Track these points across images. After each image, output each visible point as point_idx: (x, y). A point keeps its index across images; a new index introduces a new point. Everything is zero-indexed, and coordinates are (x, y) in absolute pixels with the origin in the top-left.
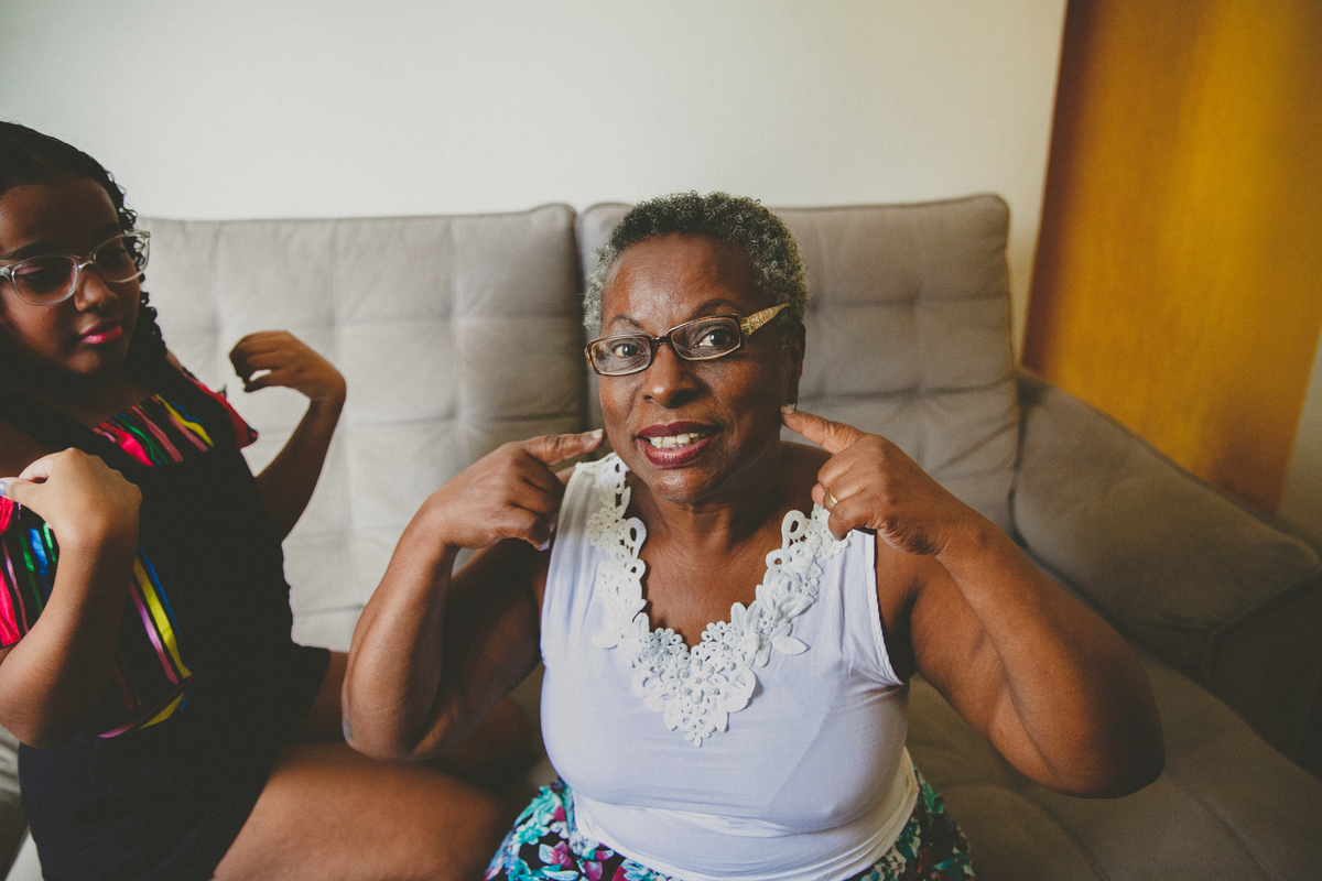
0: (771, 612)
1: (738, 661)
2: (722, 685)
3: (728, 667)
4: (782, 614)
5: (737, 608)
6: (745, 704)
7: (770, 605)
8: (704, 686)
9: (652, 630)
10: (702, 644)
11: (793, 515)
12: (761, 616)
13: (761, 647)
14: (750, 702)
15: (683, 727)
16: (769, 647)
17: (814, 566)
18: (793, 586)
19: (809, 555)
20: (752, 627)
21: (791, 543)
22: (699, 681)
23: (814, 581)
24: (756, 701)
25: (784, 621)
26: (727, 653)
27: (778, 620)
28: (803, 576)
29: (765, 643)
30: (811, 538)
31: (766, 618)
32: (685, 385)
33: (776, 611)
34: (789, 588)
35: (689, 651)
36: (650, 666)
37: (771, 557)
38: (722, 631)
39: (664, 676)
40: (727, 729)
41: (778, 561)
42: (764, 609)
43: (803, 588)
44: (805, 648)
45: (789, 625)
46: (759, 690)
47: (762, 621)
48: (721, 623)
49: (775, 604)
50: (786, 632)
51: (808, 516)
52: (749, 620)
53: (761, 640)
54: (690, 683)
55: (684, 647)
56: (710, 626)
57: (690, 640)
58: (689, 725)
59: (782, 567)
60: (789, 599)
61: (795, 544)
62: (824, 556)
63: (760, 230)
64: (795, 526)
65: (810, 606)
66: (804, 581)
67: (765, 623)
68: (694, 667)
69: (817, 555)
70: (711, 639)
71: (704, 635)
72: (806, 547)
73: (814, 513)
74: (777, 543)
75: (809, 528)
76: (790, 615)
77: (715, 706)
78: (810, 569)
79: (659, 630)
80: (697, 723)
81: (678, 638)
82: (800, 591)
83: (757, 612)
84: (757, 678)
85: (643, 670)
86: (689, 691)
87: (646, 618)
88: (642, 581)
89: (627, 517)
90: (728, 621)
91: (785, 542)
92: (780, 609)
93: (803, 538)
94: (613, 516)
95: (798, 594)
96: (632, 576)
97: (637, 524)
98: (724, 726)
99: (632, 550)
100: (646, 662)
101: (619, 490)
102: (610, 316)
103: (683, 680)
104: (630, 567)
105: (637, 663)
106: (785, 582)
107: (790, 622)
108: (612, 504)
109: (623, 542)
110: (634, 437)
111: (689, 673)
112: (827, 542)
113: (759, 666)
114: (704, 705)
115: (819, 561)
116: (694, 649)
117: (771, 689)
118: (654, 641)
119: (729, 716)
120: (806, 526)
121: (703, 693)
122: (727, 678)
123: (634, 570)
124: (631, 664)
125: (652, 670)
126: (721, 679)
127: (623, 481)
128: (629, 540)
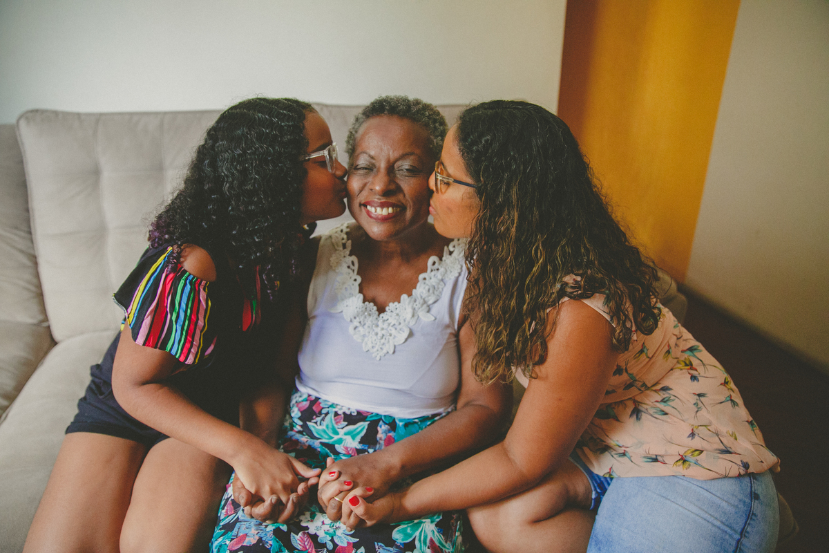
0: (419, 301)
1: (402, 321)
2: (393, 332)
3: (397, 324)
4: (425, 302)
5: (404, 297)
6: (403, 341)
7: (419, 297)
8: (383, 332)
9: (364, 302)
10: (385, 313)
11: (433, 258)
12: (415, 302)
13: (413, 316)
14: (406, 340)
15: (371, 351)
16: (417, 317)
17: (442, 283)
18: (431, 291)
19: (440, 277)
20: (410, 306)
21: (432, 271)
22: (383, 329)
23: (441, 289)
24: (410, 340)
25: (425, 306)
26: (397, 317)
27: (423, 304)
29: (416, 315)
30: (442, 270)
31: (417, 303)
32: (393, 187)
33: (422, 301)
34: (429, 291)
35: (379, 315)
37: (421, 276)
38: (396, 307)
39: (366, 327)
40: (394, 352)
41: (425, 279)
42: (417, 299)
43: (435, 292)
44: (434, 318)
45: (428, 308)
46: (411, 334)
47: (415, 304)
48: (396, 303)
49: (421, 297)
50: (426, 310)
51: (441, 259)
52: (409, 303)
53: (414, 313)
54: (378, 330)
55: (377, 313)
56: (391, 304)
57: (381, 310)
58: (375, 350)
59: (427, 281)
60: (429, 296)
62: (447, 279)
63: (435, 121)
64: (434, 263)
65: (438, 300)
66: (436, 288)
67: (417, 305)
68: (380, 323)
69: (443, 278)
70: (390, 310)
71: (387, 308)
72: (438, 274)
73: (444, 259)
74: (425, 270)
75: (441, 265)
76: (429, 303)
77: (389, 342)
78: (439, 284)
79: (367, 303)
80: (379, 349)
81: (375, 308)
82: (434, 293)
83: (413, 300)
84: (410, 329)
85: (356, 323)
86: (377, 334)
87: (361, 296)
88: (360, 285)
89: (350, 255)
90: (399, 302)
91: (429, 270)
92: (424, 299)
93: (438, 269)
94: (342, 254)
95: (432, 295)
96: (354, 282)
97: (354, 258)
98: (392, 351)
99: (353, 271)
100: (357, 319)
101: (344, 241)
102: (359, 151)
103: (374, 328)
104: (353, 279)
105: (353, 319)
106: (427, 288)
107: (428, 306)
108: (341, 248)
109: (349, 267)
110: (360, 205)
111: (377, 326)
112: (448, 272)
113: (412, 324)
114: (383, 341)
115: (445, 281)
116: (382, 315)
117: (417, 335)
118: (364, 308)
119: (395, 346)
120: (439, 264)
121: (383, 335)
122: (396, 329)
123: (355, 280)
124: (349, 320)
125: (360, 322)
126: (393, 329)
127: (345, 237)
128: (352, 266)
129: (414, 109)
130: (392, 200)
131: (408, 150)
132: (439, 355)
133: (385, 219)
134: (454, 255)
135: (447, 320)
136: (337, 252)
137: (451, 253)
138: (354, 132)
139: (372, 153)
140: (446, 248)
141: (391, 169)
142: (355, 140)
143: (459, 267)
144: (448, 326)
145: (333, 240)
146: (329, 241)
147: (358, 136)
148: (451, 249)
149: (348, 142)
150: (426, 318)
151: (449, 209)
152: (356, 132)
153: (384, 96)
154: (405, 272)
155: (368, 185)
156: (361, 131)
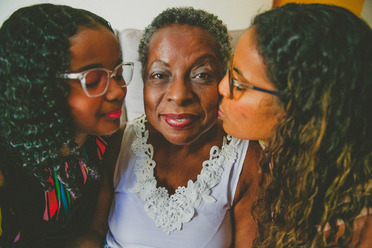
0: (203, 185)
1: (188, 203)
2: (181, 211)
3: (184, 205)
4: (207, 186)
5: (190, 182)
6: (190, 220)
7: (203, 182)
8: (173, 211)
9: (157, 187)
10: (175, 194)
11: (214, 148)
12: (199, 186)
13: (197, 199)
14: (192, 219)
15: (162, 227)
16: (201, 199)
17: (221, 169)
18: (212, 176)
19: (220, 164)
20: (195, 190)
21: (213, 158)
22: (172, 208)
23: (220, 174)
24: (194, 219)
25: (208, 189)
26: (184, 199)
27: (206, 189)
28: (216, 172)
29: (200, 197)
30: (221, 157)
31: (201, 187)
33: (205, 185)
34: (211, 176)
35: (169, 196)
36: (153, 201)
37: (204, 163)
38: (184, 190)
39: (158, 206)
40: (182, 229)
41: (207, 165)
42: (201, 184)
43: (216, 177)
44: (215, 201)
45: (210, 191)
46: (196, 214)
47: (199, 188)
48: (184, 187)
49: (205, 182)
50: (208, 193)
51: (220, 148)
52: (194, 188)
53: (198, 196)
54: (168, 209)
55: (168, 195)
56: (179, 187)
57: (172, 192)
58: (166, 226)
59: (209, 168)
60: (211, 181)
61: (215, 159)
62: (225, 165)
64: (215, 152)
65: (218, 184)
66: (217, 174)
67: (200, 189)
68: (170, 203)
69: (223, 164)
70: (179, 193)
71: (176, 191)
72: (219, 161)
73: (223, 147)
74: (208, 158)
75: (221, 153)
76: (211, 187)
77: (177, 220)
78: (219, 169)
79: (160, 188)
80: (169, 226)
81: (167, 191)
82: (215, 178)
83: (198, 185)
84: (195, 209)
85: (150, 202)
86: (167, 212)
87: (155, 182)
88: (155, 169)
89: (148, 143)
90: (186, 187)
91: (211, 158)
92: (207, 184)
93: (218, 157)
94: (142, 142)
95: (214, 179)
96: (150, 166)
97: (150, 146)
98: (180, 228)
99: (150, 156)
100: (152, 199)
103: (166, 208)
104: (149, 163)
105: (148, 199)
106: (209, 173)
107: (210, 189)
108: (141, 136)
109: (146, 153)
110: (159, 115)
111: (168, 205)
112: (227, 159)
113: (196, 206)
114: (172, 219)
115: (223, 167)
116: (172, 196)
117: (201, 215)
118: (157, 191)
119: (182, 224)
120: (220, 152)
121: (173, 214)
122: (183, 209)
123: (151, 165)
124: (145, 200)
125: (154, 202)
126: (181, 209)
128: (148, 153)
132: (219, 230)
134: (231, 143)
135: (225, 201)
136: (138, 139)
137: (228, 142)
139: (167, 60)
140: (224, 137)
143: (235, 154)
145: (135, 129)
146: (131, 129)
148: (229, 139)
150: (208, 200)
154: (192, 161)
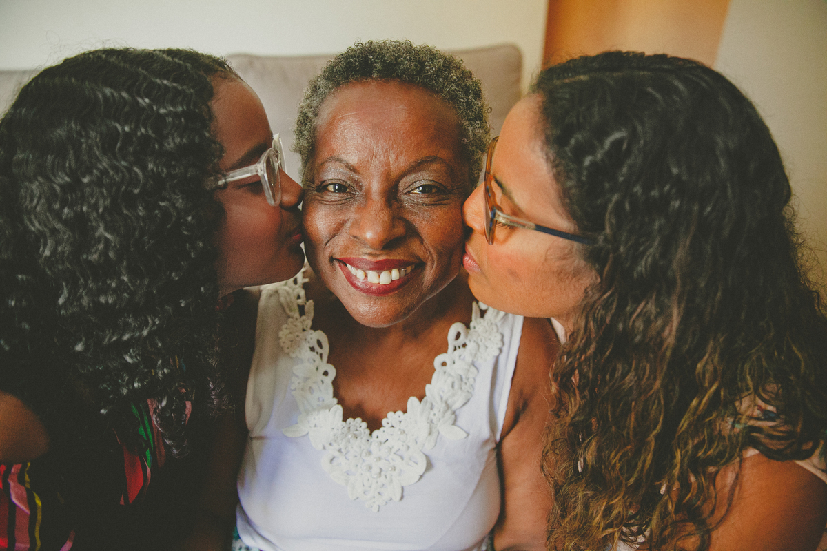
0: (438, 406)
1: (411, 444)
2: (398, 462)
3: (403, 449)
4: (448, 407)
5: (413, 401)
6: (417, 478)
7: (438, 399)
8: (382, 464)
9: (345, 420)
10: (382, 429)
11: (456, 327)
12: (432, 409)
13: (430, 434)
14: (421, 476)
15: (362, 498)
16: (436, 433)
17: (473, 369)
18: (456, 386)
19: (469, 359)
20: (424, 418)
21: (455, 349)
22: (379, 459)
23: (471, 380)
24: (427, 475)
25: (449, 412)
26: (403, 437)
27: (445, 412)
28: (464, 377)
29: (434, 430)
30: (471, 346)
31: (436, 411)
33: (444, 405)
34: (453, 387)
35: (371, 434)
36: (338, 448)
37: (438, 360)
38: (400, 419)
39: (349, 456)
40: (402, 497)
41: (444, 364)
42: (434, 403)
43: (464, 387)
44: (465, 435)
45: (453, 416)
46: (429, 466)
47: (432, 413)
48: (400, 413)
49: (442, 398)
50: (451, 421)
51: (468, 327)
52: (422, 413)
53: (431, 429)
54: (370, 460)
55: (368, 431)
56: (390, 414)
57: (374, 424)
58: (369, 496)
59: (447, 368)
60: (453, 395)
61: (458, 350)
62: (479, 360)
64: (458, 336)
65: (469, 400)
66: (464, 380)
67: (435, 415)
68: (374, 448)
69: (475, 360)
70: (390, 425)
71: (384, 422)
72: (466, 353)
73: (472, 324)
74: (444, 350)
75: (469, 337)
76: (454, 408)
77: (391, 480)
78: (469, 370)
79: (350, 420)
80: (376, 494)
81: (364, 425)
82: (461, 388)
83: (428, 405)
84: (427, 457)
85: (332, 451)
86: (370, 468)
87: (339, 410)
88: (335, 383)
89: (314, 328)
90: (405, 411)
91: (451, 348)
92: (446, 402)
93: (464, 345)
94: (300, 326)
95: (460, 391)
96: (324, 378)
97: (320, 335)
98: (399, 497)
99: (321, 355)
100: (335, 445)
101: (300, 301)
102: (325, 154)
103: (365, 458)
104: (322, 370)
105: (327, 446)
106: (449, 381)
107: (454, 413)
108: (297, 315)
109: (312, 349)
110: (332, 259)
111: (370, 453)
112: (482, 349)
113: (428, 449)
114: (382, 480)
115: (476, 364)
116: (376, 433)
117: (439, 465)
118: (346, 429)
119: (403, 488)
120: (467, 335)
121: (381, 470)
122: (402, 458)
123: (326, 373)
124: (321, 448)
125: (340, 451)
126: (398, 459)
127: (302, 293)
128: (317, 348)
129: (430, 69)
130: (398, 255)
131: (425, 153)
132: (475, 491)
133: (382, 292)
134: (488, 315)
135: (485, 433)
136: (290, 320)
137: (483, 313)
138: (310, 115)
139: (353, 160)
140: (474, 304)
141: (392, 194)
142: (313, 130)
143: (499, 337)
144: (486, 442)
145: (282, 299)
146: (273, 300)
147: (321, 121)
148: (483, 307)
149: (299, 133)
150: (452, 436)
151: (513, 273)
152: (316, 115)
153: (364, 41)
154: (411, 356)
155: (348, 224)
156: (326, 113)
